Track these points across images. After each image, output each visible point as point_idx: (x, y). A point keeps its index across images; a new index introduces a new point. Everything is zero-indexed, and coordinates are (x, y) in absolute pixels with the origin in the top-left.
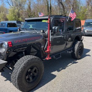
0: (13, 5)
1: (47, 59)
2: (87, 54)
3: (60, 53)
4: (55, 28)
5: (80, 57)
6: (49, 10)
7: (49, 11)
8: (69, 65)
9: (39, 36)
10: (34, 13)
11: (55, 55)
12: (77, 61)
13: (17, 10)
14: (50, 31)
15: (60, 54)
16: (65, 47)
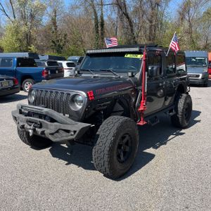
0: (16, 16)
1: (141, 123)
2: (197, 119)
3: (157, 115)
4: (152, 68)
5: (187, 124)
6: (100, 29)
7: (100, 32)
8: (170, 138)
9: (126, 83)
10: (66, 35)
11: (150, 117)
12: (183, 131)
13: (24, 29)
14: (146, 73)
15: (156, 117)
16: (164, 103)
